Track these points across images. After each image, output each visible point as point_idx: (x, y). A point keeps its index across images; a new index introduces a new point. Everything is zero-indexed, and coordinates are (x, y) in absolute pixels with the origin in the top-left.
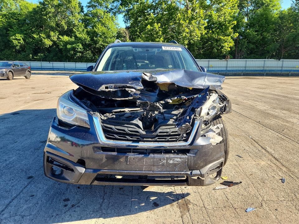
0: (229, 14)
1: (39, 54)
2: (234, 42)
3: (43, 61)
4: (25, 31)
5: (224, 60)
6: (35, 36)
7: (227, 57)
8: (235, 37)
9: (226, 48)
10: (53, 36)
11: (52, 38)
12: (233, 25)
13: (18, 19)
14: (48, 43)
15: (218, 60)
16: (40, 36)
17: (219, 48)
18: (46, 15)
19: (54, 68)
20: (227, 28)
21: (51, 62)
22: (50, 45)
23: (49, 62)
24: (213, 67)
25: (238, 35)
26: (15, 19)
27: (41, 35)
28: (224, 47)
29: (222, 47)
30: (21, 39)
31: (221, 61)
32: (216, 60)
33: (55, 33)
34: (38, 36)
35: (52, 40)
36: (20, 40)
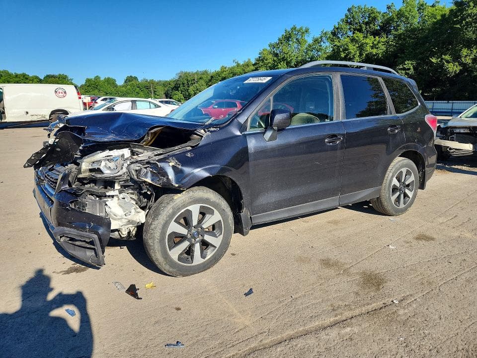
1: (434, 89)
3: (437, 100)
4: (422, 53)
6: (434, 60)
10: (466, 56)
11: (463, 59)
13: (417, 38)
14: (453, 68)
16: (442, 59)
18: (460, 22)
19: (453, 111)
21: (450, 102)
22: (455, 73)
23: (446, 102)
26: (413, 39)
27: (443, 56)
30: (412, 68)
33: (471, 50)
34: (439, 59)
35: (461, 64)
36: (409, 69)
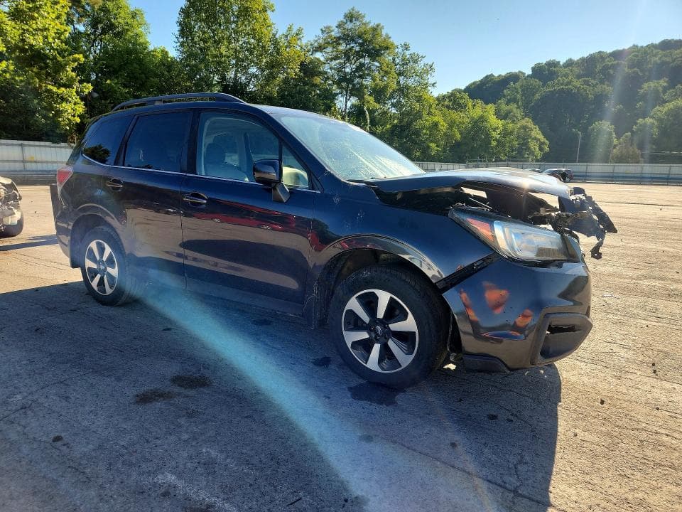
0: (56, 33)
2: (85, 105)
5: (63, 144)
7: (72, 138)
8: (86, 91)
9: (70, 117)
12: (76, 64)
15: (47, 143)
17: (51, 115)
20: (60, 68)
24: (35, 162)
25: (92, 88)
28: (62, 112)
29: (59, 113)
31: (55, 147)
32: (42, 143)
